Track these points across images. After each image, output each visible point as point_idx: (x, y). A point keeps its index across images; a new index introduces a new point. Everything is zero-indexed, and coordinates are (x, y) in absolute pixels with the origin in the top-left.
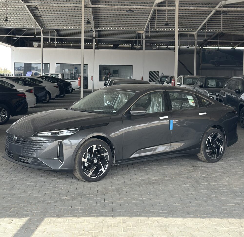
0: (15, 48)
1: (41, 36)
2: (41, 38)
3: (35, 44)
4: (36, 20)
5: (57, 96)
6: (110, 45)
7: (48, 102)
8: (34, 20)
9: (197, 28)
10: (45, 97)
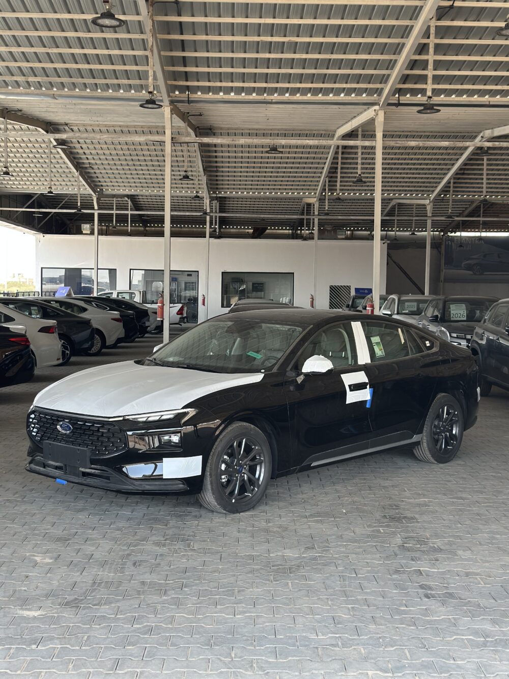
0: (44, 236)
1: (94, 210)
2: (93, 214)
3: (85, 227)
4: (81, 174)
5: (119, 340)
6: (247, 231)
7: (98, 354)
8: (76, 174)
9: (433, 191)
10: (90, 342)
